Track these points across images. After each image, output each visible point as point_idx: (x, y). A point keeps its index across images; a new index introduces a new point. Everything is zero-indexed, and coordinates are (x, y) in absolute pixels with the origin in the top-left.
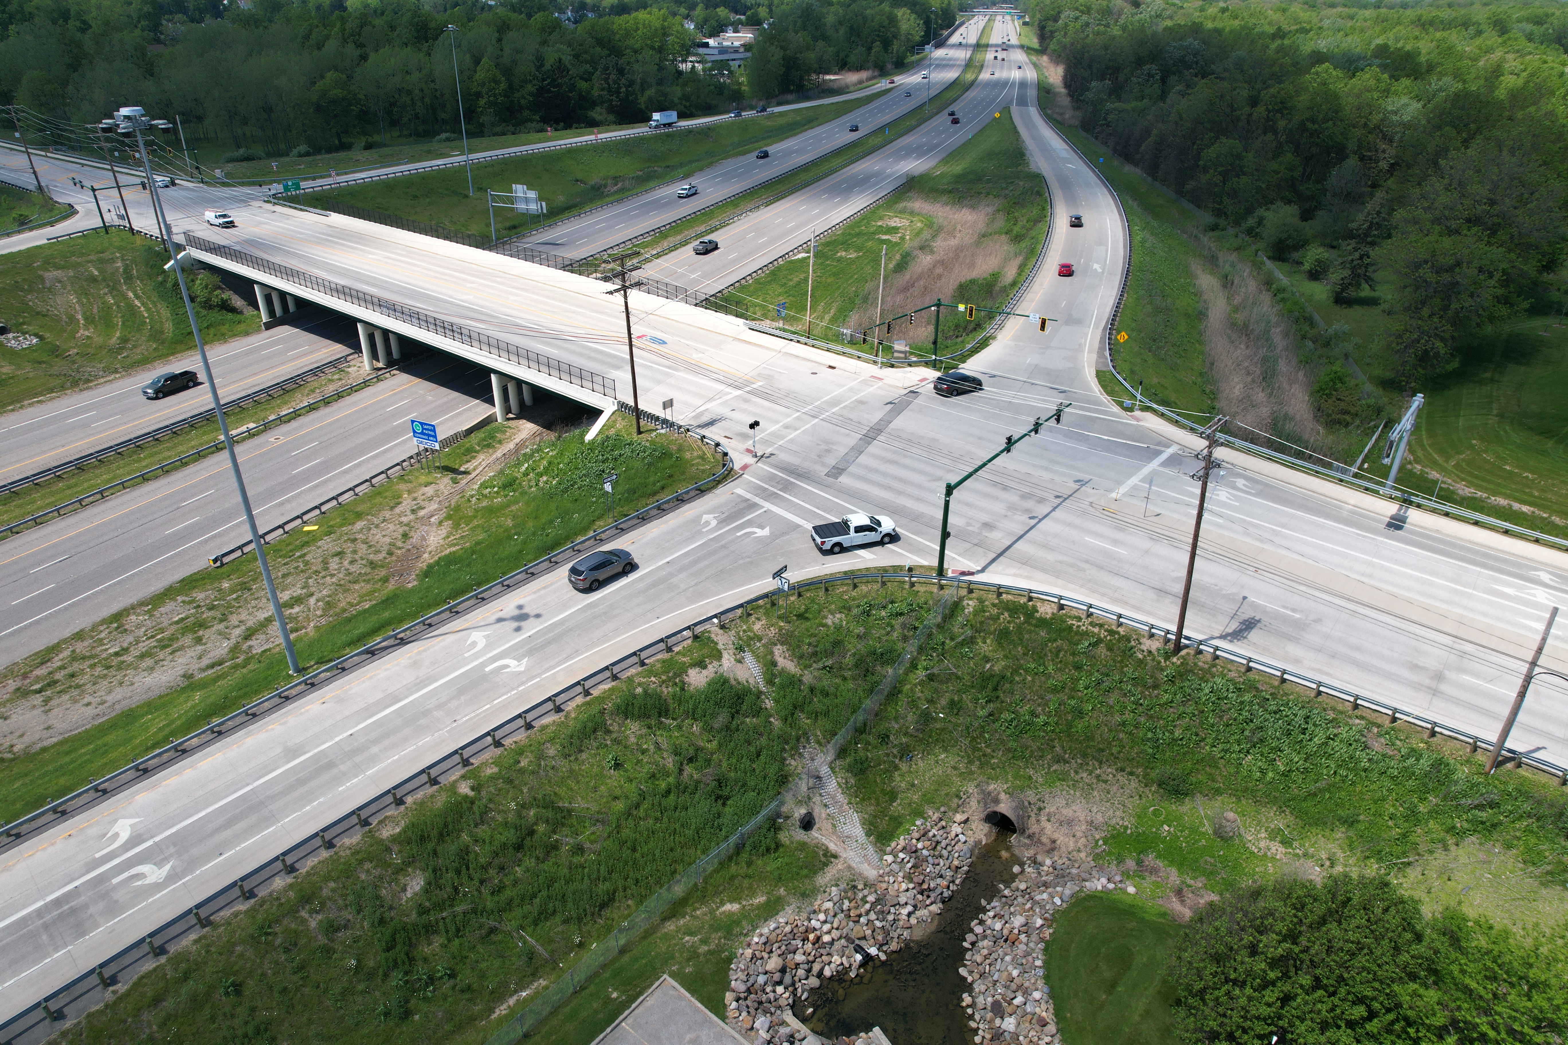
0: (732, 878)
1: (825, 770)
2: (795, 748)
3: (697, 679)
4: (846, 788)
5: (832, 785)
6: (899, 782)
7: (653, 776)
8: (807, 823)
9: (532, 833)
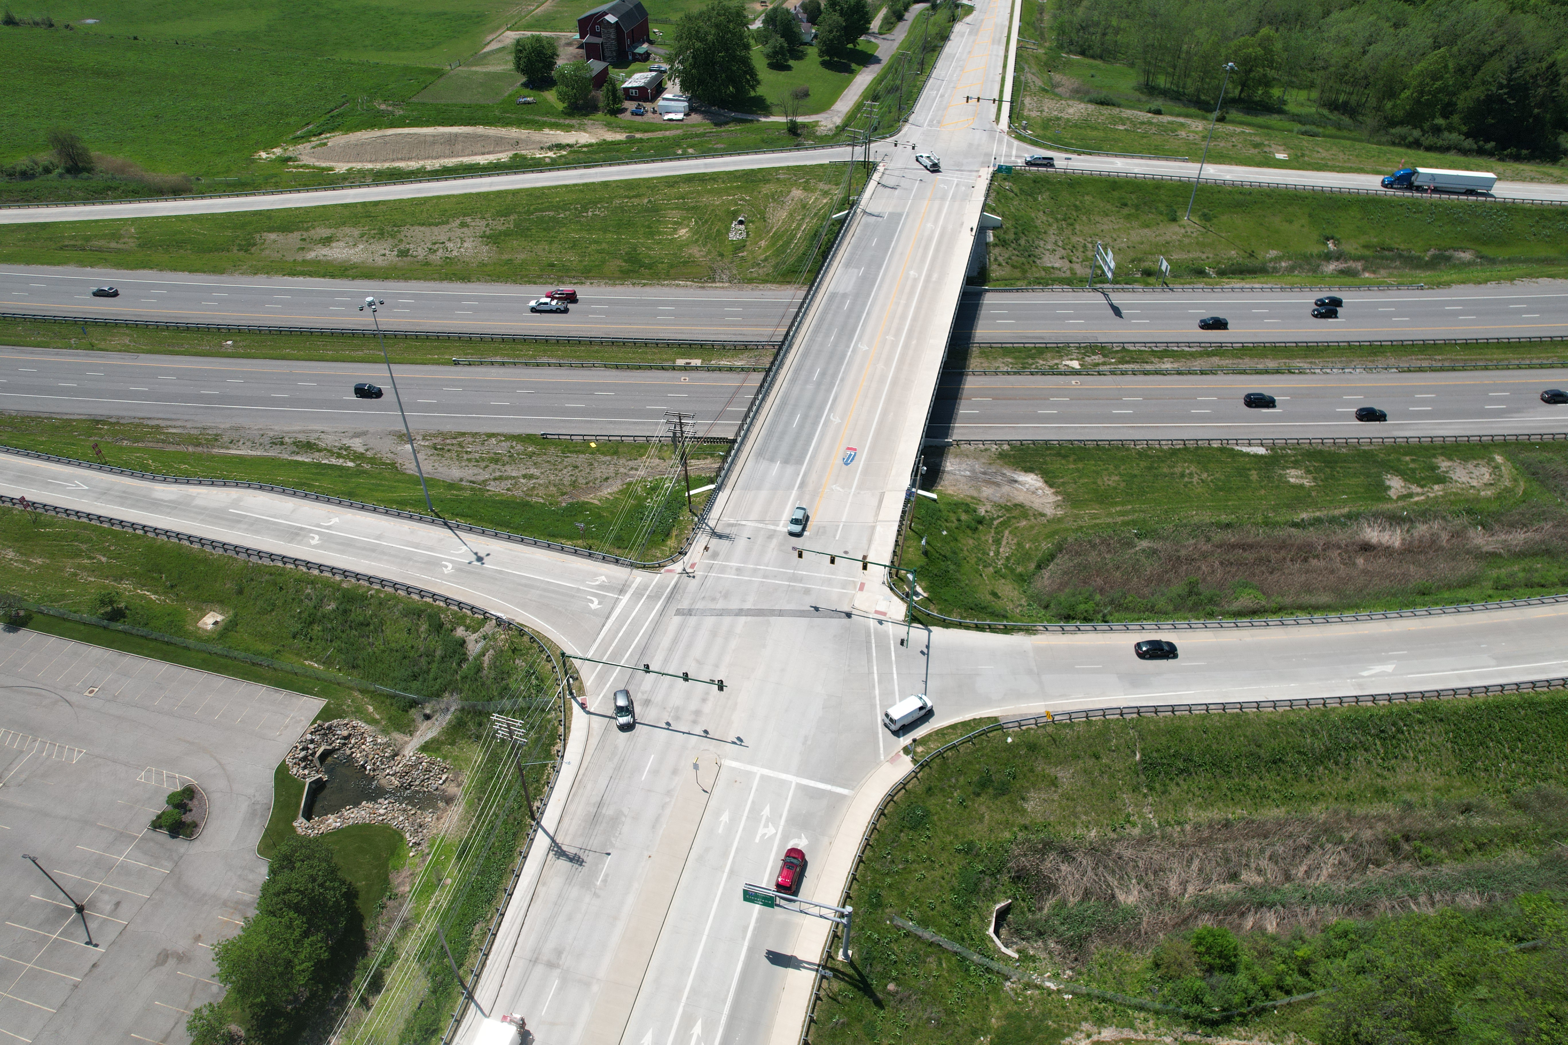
0: (383, 702)
1: (453, 709)
2: (453, 691)
3: (460, 632)
4: (450, 722)
5: (449, 717)
6: (462, 743)
7: (412, 647)
8: (428, 717)
9: (368, 625)
